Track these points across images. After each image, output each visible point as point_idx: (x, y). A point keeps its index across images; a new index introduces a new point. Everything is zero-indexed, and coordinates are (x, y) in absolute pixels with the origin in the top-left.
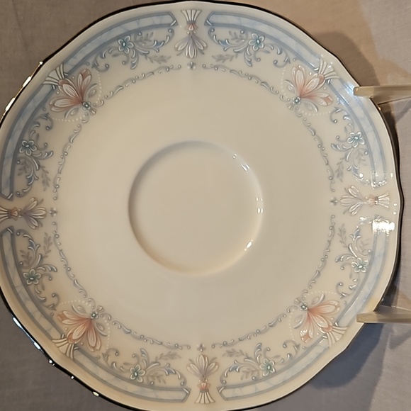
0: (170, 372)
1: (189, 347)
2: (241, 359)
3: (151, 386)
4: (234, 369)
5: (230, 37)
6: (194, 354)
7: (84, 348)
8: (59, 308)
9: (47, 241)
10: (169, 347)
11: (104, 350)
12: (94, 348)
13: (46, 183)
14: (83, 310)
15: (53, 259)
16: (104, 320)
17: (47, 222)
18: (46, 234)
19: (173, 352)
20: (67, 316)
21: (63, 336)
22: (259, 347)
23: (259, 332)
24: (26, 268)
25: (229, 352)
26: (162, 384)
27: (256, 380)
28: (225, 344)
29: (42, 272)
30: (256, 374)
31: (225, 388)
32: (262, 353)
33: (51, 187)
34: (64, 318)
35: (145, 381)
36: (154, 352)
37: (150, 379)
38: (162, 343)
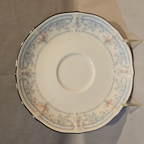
0: (68, 121)
1: (73, 114)
2: (88, 117)
3: (63, 125)
4: (86, 120)
5: (88, 23)
6: (75, 116)
7: (44, 114)
8: (36, 102)
9: (32, 82)
10: (68, 114)
11: (49, 115)
12: (46, 114)
13: (32, 64)
14: (43, 103)
15: (34, 88)
16: (49, 106)
17: (33, 76)
18: (32, 80)
19: (69, 115)
20: (38, 105)
21: (38, 111)
22: (93, 114)
23: (93, 109)
24: (27, 90)
25: (85, 115)
26: (66, 125)
27: (93, 123)
28: (84, 113)
29: (31, 92)
30: (93, 121)
31: (84, 125)
32: (94, 115)
33: (34, 66)
34: (37, 105)
35: (61, 124)
36: (63, 115)
37: (63, 123)
38: (65, 113)
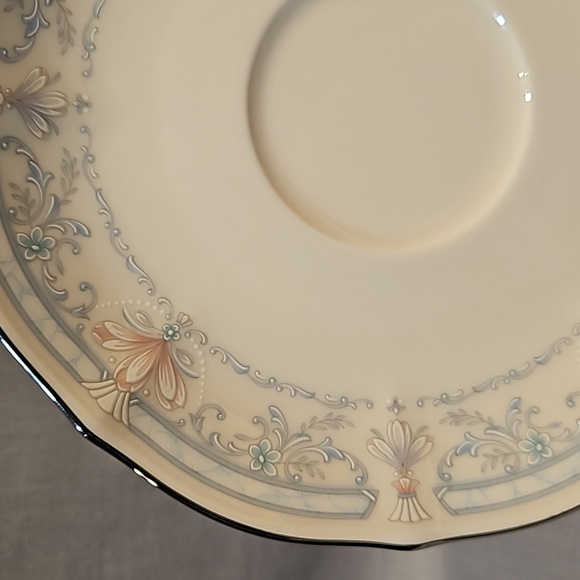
0: (331, 455)
1: (370, 404)
2: (478, 430)
3: (294, 484)
4: (466, 450)
6: (382, 419)
7: (151, 401)
8: (96, 316)
9: (69, 166)
10: (329, 404)
11: (193, 407)
12: (171, 402)
13: (65, 36)
14: (148, 322)
15: (82, 207)
16: (191, 345)
17: (69, 124)
18: (65, 151)
19: (336, 413)
20: (113, 332)
21: (104, 374)
22: (515, 406)
23: (515, 375)
24: (23, 223)
25: (452, 415)
26: (317, 481)
27: (514, 474)
28: (445, 399)
29: (59, 235)
30: (512, 461)
31: (451, 489)
32: (521, 417)
33: (79, 47)
34: (105, 335)
35: (282, 474)
36: (298, 413)
37: (293, 470)
38: (313, 396)
